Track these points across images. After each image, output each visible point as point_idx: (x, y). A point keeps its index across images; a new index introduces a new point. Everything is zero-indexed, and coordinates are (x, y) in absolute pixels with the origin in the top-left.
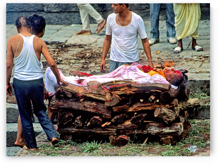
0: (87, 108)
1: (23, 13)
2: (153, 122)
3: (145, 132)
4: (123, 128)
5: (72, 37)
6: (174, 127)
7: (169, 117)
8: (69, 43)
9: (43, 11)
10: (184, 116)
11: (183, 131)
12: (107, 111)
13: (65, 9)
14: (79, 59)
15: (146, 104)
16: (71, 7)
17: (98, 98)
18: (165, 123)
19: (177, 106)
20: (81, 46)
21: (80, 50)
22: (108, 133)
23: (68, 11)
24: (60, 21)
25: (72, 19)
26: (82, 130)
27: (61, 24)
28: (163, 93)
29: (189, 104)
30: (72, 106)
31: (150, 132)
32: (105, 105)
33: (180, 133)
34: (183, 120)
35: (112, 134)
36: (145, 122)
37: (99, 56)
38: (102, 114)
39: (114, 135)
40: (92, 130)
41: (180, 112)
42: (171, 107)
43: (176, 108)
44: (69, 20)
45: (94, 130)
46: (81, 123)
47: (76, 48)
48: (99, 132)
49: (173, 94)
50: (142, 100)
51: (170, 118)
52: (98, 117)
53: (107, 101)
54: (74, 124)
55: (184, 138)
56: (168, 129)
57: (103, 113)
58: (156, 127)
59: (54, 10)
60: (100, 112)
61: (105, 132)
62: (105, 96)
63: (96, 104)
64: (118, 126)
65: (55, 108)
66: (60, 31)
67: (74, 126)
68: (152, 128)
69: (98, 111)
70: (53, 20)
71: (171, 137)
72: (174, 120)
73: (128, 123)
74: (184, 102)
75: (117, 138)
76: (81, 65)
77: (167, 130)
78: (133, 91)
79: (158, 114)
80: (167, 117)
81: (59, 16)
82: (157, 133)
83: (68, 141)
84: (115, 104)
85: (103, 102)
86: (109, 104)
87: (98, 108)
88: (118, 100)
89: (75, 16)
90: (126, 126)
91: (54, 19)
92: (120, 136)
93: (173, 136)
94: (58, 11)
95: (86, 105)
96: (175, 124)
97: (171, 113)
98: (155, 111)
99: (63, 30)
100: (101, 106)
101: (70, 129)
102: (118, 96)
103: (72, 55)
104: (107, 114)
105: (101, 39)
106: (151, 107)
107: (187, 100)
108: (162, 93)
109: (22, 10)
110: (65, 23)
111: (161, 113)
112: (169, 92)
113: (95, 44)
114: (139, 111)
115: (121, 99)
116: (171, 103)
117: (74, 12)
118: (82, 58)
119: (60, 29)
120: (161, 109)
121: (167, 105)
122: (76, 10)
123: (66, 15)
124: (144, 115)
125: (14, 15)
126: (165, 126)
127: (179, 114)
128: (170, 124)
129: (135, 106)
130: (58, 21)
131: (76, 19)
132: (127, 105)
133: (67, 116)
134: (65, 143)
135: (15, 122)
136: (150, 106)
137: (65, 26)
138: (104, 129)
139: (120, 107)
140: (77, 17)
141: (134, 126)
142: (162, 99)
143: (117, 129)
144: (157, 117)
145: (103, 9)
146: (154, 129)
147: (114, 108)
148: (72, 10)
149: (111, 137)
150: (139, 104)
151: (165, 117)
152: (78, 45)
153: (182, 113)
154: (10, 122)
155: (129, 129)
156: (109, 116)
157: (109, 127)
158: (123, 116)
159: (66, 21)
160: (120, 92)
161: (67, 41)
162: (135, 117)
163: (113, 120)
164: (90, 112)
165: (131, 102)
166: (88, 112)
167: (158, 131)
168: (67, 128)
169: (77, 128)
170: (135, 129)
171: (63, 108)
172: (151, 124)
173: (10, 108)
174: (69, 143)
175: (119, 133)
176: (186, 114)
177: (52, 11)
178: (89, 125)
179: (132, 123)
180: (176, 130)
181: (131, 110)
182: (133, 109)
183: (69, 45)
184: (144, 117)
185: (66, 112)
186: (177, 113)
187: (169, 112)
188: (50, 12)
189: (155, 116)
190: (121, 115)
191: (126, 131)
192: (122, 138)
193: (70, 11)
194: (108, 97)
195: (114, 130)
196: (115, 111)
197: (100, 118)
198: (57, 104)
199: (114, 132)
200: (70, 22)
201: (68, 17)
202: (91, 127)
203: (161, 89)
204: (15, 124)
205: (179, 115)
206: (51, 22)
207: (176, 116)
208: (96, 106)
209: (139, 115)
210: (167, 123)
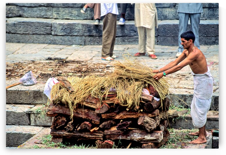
0: (79, 114)
1: (35, 35)
2: (136, 129)
3: (129, 138)
4: (109, 133)
5: (72, 55)
6: (155, 135)
7: (151, 125)
8: (69, 60)
9: (51, 34)
11: (162, 138)
12: (96, 117)
13: (68, 34)
14: (76, 72)
15: (131, 113)
16: (74, 32)
17: (89, 106)
18: (147, 131)
19: (159, 116)
20: (79, 62)
21: (78, 65)
22: (96, 138)
23: (71, 35)
24: (63, 42)
25: (73, 41)
26: (72, 134)
27: (64, 45)
28: (147, 103)
29: (169, 115)
30: (66, 112)
31: (133, 138)
32: (96, 112)
33: (160, 141)
34: (163, 128)
35: (99, 138)
36: (129, 128)
37: (93, 71)
38: (91, 120)
39: (101, 140)
40: (81, 134)
41: (160, 121)
42: (153, 116)
43: (157, 117)
44: (71, 42)
45: (83, 134)
46: (72, 127)
47: (74, 64)
48: (87, 136)
49: (155, 105)
51: (151, 127)
52: (88, 123)
53: (97, 109)
54: (66, 128)
55: (164, 146)
56: (150, 136)
57: (93, 119)
58: (139, 134)
59: (60, 33)
60: (90, 118)
61: (93, 136)
62: (96, 104)
63: (87, 111)
64: (105, 132)
65: (51, 113)
66: (62, 50)
67: (65, 130)
68: (135, 135)
69: (89, 117)
70: (57, 41)
71: (152, 144)
72: (155, 128)
73: (114, 129)
74: (164, 113)
75: (103, 142)
77: (148, 137)
79: (141, 122)
80: (149, 125)
81: (63, 38)
82: (139, 139)
83: (58, 143)
84: (104, 111)
85: (94, 109)
86: (99, 111)
87: (88, 115)
88: (107, 108)
89: (76, 39)
90: (112, 132)
91: (59, 40)
92: (106, 141)
93: (154, 143)
94: (63, 35)
95: (78, 111)
96: (156, 132)
97: (153, 122)
98: (139, 119)
99: (65, 49)
100: (91, 113)
101: (62, 133)
102: (108, 105)
103: (70, 69)
104: (96, 121)
105: (96, 57)
106: (136, 116)
107: (167, 111)
108: (145, 104)
109: (34, 33)
110: (68, 44)
111: (144, 121)
112: (152, 103)
113: (91, 61)
114: (125, 119)
115: (109, 108)
116: (153, 113)
117: (76, 36)
118: (79, 71)
119: (63, 48)
120: (144, 118)
121: (150, 115)
122: (78, 34)
123: (69, 37)
124: (129, 123)
125: (27, 37)
126: (147, 133)
127: (159, 123)
128: (152, 132)
129: (121, 114)
130: (62, 42)
131: (77, 41)
132: (115, 113)
133: (60, 121)
134: (56, 145)
135: (13, 125)
136: (135, 114)
137: (67, 46)
138: (92, 133)
139: (108, 114)
140: (78, 40)
141: (119, 132)
142: (145, 108)
143: (104, 134)
144: (140, 125)
145: (99, 34)
146: (136, 136)
147: (103, 115)
148: (74, 35)
149: (98, 141)
150: (125, 113)
151: (147, 125)
152: (76, 62)
153: (162, 122)
154: (9, 124)
155: (115, 135)
156: (97, 122)
157: (96, 132)
158: (110, 122)
159: (68, 42)
160: (109, 101)
161: (67, 58)
162: (121, 124)
163: (101, 126)
164: (82, 118)
165: (118, 110)
166: (79, 117)
167: (140, 137)
168: (59, 131)
169: (68, 132)
170: (120, 135)
171: (58, 113)
172: (134, 131)
173: (11, 112)
174: (59, 146)
175: (105, 138)
176: (165, 123)
177: (58, 35)
178: (79, 130)
179: (118, 130)
180: (156, 137)
181: (117, 117)
182: (119, 117)
183: (69, 61)
184: (128, 124)
185: (60, 117)
186: (158, 121)
187: (151, 121)
188: (57, 35)
189: (139, 124)
190: (109, 122)
191: (111, 136)
192: (107, 143)
193: (73, 35)
194: (98, 105)
195: (101, 135)
196: (103, 117)
197: (89, 124)
198: (53, 109)
199: (101, 137)
200: (71, 43)
201: (70, 39)
202: (81, 131)
203: (145, 100)
204: (13, 126)
205: (159, 124)
206: (56, 43)
207: (157, 124)
208: (87, 112)
209: (124, 123)
210: (149, 131)
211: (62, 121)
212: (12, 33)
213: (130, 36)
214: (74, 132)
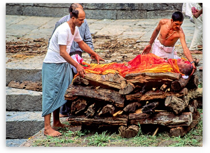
0: (101, 96)
1: (64, 8)
2: (163, 112)
3: (155, 122)
4: (134, 118)
5: (102, 30)
6: (183, 117)
7: (179, 106)
8: (98, 35)
10: (193, 105)
11: (192, 121)
12: (120, 99)
13: (100, 7)
14: (104, 49)
15: (158, 93)
16: (106, 6)
17: (113, 86)
18: (175, 113)
19: (187, 95)
20: (108, 38)
21: (106, 41)
22: (119, 123)
23: (102, 8)
24: (94, 16)
25: (105, 15)
26: (93, 119)
27: (95, 19)
28: (174, 82)
29: (198, 94)
30: (87, 94)
31: (160, 122)
32: (120, 93)
33: (189, 124)
34: (192, 109)
35: (123, 124)
36: (156, 111)
37: (122, 46)
38: (115, 102)
39: (124, 126)
40: (103, 120)
41: (189, 101)
42: (181, 96)
43: (185, 97)
44: (102, 16)
45: (105, 120)
46: (93, 112)
47: (103, 39)
48: (110, 122)
49: (183, 83)
50: (154, 89)
51: (180, 108)
52: (110, 106)
53: (121, 90)
54: (86, 113)
55: (194, 129)
56: (178, 119)
57: (117, 101)
58: (166, 117)
59: (91, 7)
60: (113, 100)
61: (116, 122)
62: (120, 84)
63: (110, 92)
64: (129, 116)
65: (70, 96)
66: (93, 24)
67: (85, 115)
68: (162, 118)
69: (112, 100)
70: (88, 15)
71: (181, 128)
72: (183, 110)
73: (139, 112)
74: (194, 91)
75: (127, 129)
76: (104, 54)
77: (176, 120)
78: (147, 80)
79: (168, 103)
80: (177, 106)
81: (95, 12)
82: (167, 123)
83: (76, 132)
84: (129, 92)
85: (117, 90)
86: (123, 92)
87: (111, 97)
88: (132, 88)
89: (108, 12)
90: (137, 115)
91: (90, 14)
92: (131, 127)
93: (183, 127)
94: (94, 8)
95: (100, 93)
96: (184, 113)
97: (181, 102)
98: (166, 100)
99: (96, 23)
100: (115, 94)
101: (81, 119)
102: (133, 85)
103: (98, 45)
104: (119, 103)
105: (127, 32)
106: (162, 96)
107: (196, 89)
108: (173, 82)
109: (64, 6)
110: (99, 18)
111: (172, 102)
112: (179, 81)
113: (121, 36)
114: (151, 100)
115: (135, 88)
116: (181, 92)
117: (108, 9)
118: (107, 47)
119: (93, 23)
120: (172, 98)
121: (178, 94)
122: (109, 8)
123: (100, 12)
124: (155, 104)
125: (56, 10)
126: (175, 115)
127: (188, 103)
128: (180, 114)
129: (147, 95)
130: (93, 16)
131: (108, 15)
132: (140, 93)
133: (80, 104)
134: (73, 134)
135: (27, 111)
136: (162, 94)
137: (97, 21)
138: (115, 118)
139: (133, 95)
140: (109, 13)
141: (145, 116)
142: (173, 87)
143: (128, 119)
144: (168, 106)
145: (131, 8)
146: (164, 119)
147: (127, 96)
148: (106, 8)
149: (121, 128)
150: (151, 93)
151: (175, 106)
152: (105, 37)
153: (191, 102)
154: (23, 110)
155: (140, 119)
156: (121, 105)
157: (120, 116)
158: (135, 105)
159: (100, 16)
160: (134, 81)
161: (97, 32)
162: (147, 106)
163: (125, 109)
164: (104, 100)
165: (144, 90)
166: (102, 100)
167: (168, 121)
168: (78, 117)
169: (89, 117)
170: (146, 119)
171: (78, 96)
172: (161, 113)
173: (26, 95)
174: (77, 135)
175: (129, 123)
176: (195, 103)
177: (89, 8)
178: (101, 114)
179: (143, 113)
180: (185, 120)
181: (143, 98)
182: (145, 97)
183: (98, 36)
184: (155, 106)
185: (80, 100)
186: (186, 102)
187: (179, 101)
188: (88, 9)
189: (166, 105)
190: (134, 103)
191: (137, 120)
192: (132, 129)
193: (104, 9)
194: (123, 85)
195: (124, 120)
196: (128, 99)
197: (112, 107)
198: (73, 91)
199: (125, 122)
200: (102, 17)
201: (102, 13)
202: (103, 116)
203: (172, 78)
204: (27, 112)
205: (188, 105)
206: (87, 17)
207: (186, 105)
208: (110, 94)
209: (150, 104)
210: (177, 113)
211: (82, 104)
212: (41, 6)
213: (163, 9)
214: (95, 117)
